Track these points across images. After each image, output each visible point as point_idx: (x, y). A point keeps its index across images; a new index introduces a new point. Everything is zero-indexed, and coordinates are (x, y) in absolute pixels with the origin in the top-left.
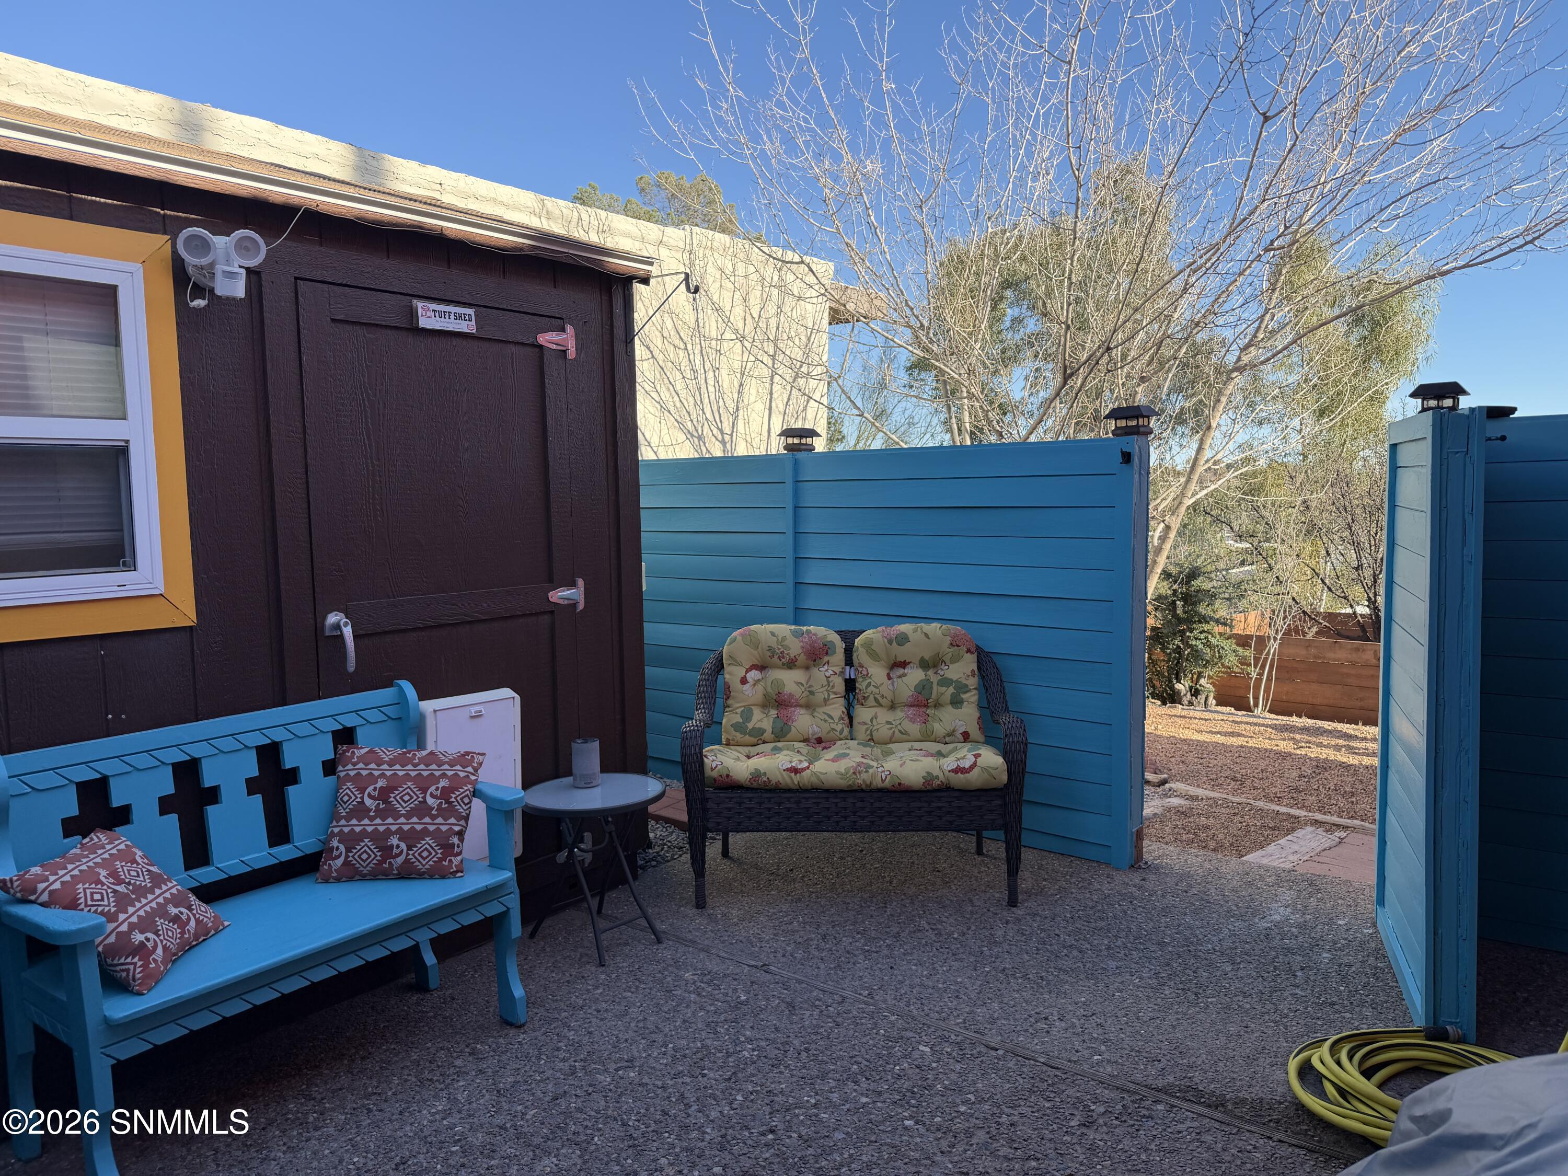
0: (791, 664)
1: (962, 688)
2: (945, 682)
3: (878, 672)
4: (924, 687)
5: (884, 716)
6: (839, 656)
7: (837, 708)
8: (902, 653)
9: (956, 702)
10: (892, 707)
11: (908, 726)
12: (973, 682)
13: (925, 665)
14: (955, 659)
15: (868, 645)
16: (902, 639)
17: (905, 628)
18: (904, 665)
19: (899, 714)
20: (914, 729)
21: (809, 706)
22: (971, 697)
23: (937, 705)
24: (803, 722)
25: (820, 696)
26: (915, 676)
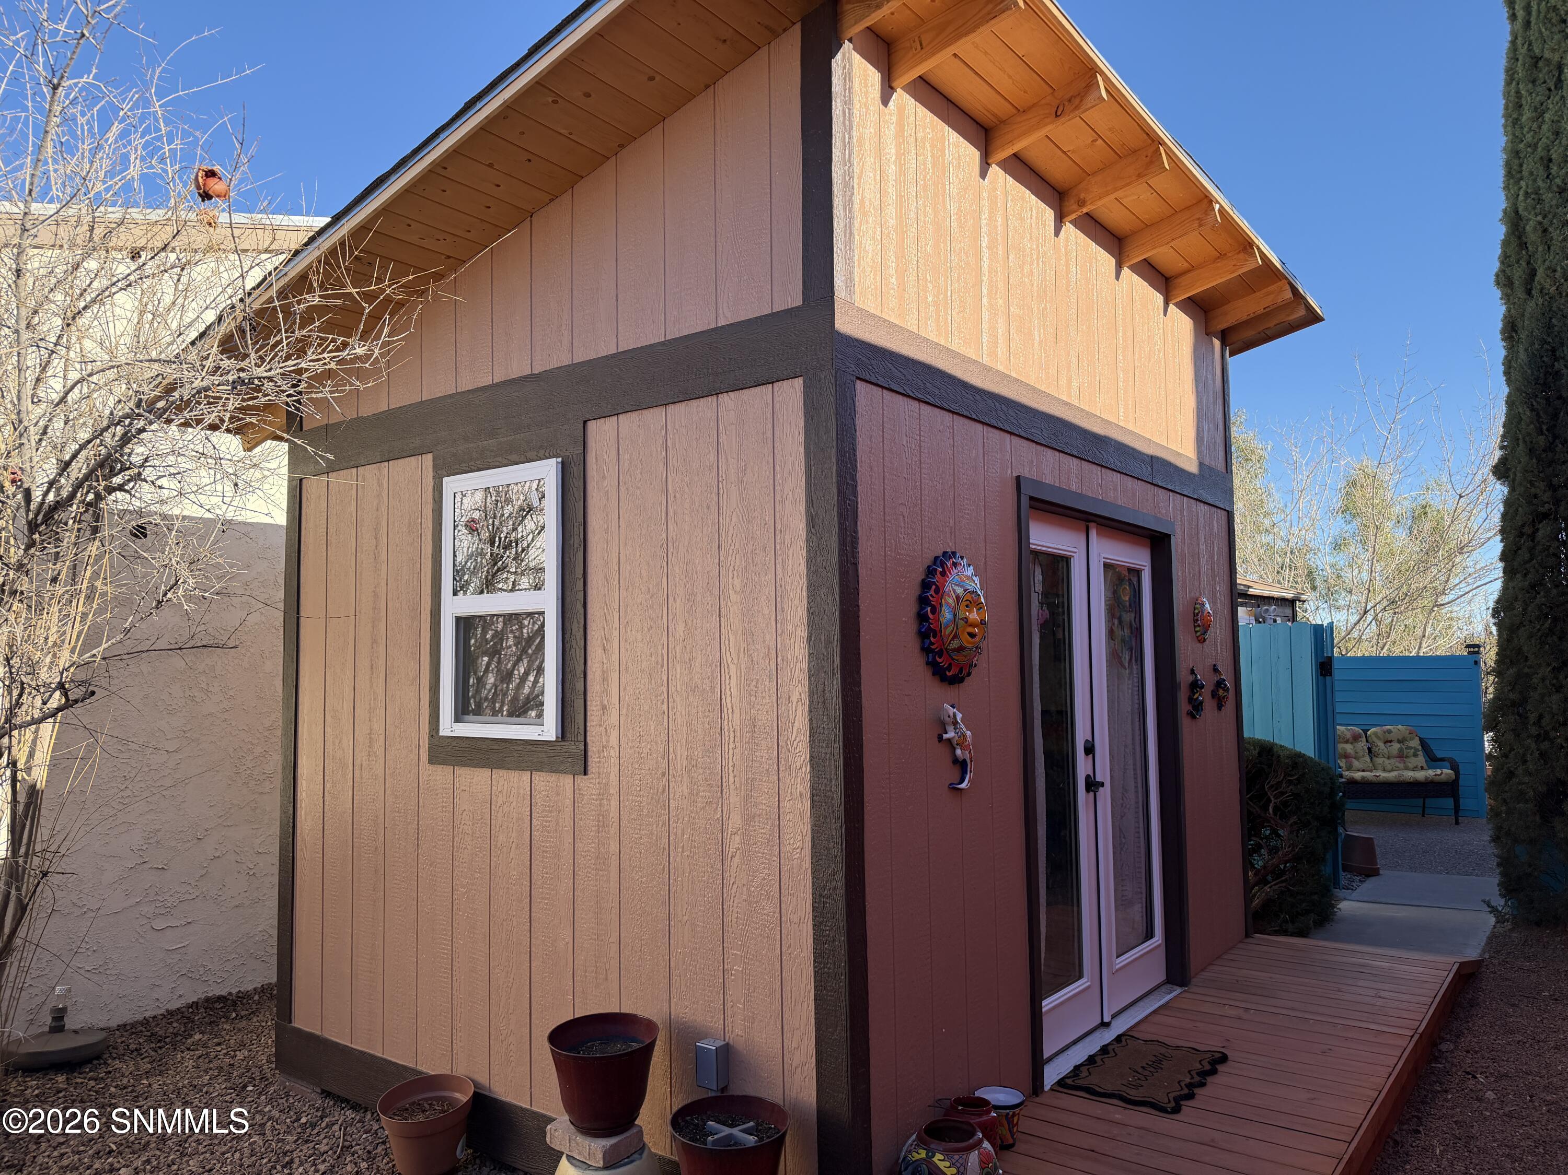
0: (1347, 742)
1: (1416, 750)
2: (1409, 748)
3: (1381, 745)
4: (1401, 750)
5: (1387, 762)
6: (1364, 739)
7: (1367, 759)
8: (1390, 737)
9: (1415, 755)
10: (1389, 758)
11: (1397, 764)
12: (1420, 748)
13: (1399, 741)
14: (1412, 739)
15: (1375, 734)
16: (1389, 732)
17: (1389, 727)
18: (1391, 741)
19: (1393, 761)
20: (1401, 766)
21: (1357, 758)
22: (1420, 753)
23: (1407, 757)
24: (1356, 764)
25: (1361, 754)
26: (1396, 746)
